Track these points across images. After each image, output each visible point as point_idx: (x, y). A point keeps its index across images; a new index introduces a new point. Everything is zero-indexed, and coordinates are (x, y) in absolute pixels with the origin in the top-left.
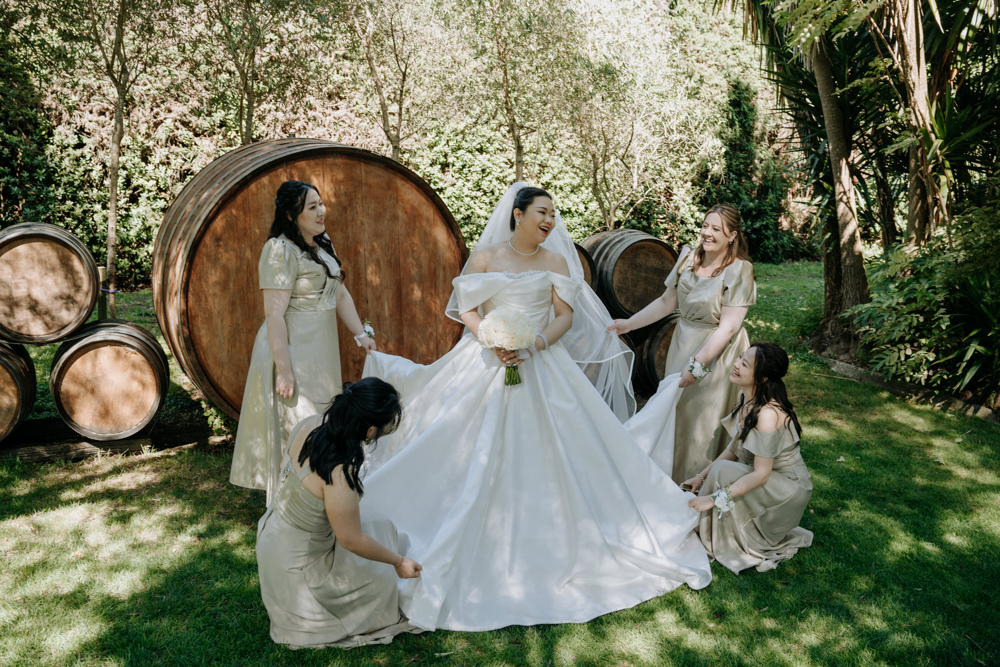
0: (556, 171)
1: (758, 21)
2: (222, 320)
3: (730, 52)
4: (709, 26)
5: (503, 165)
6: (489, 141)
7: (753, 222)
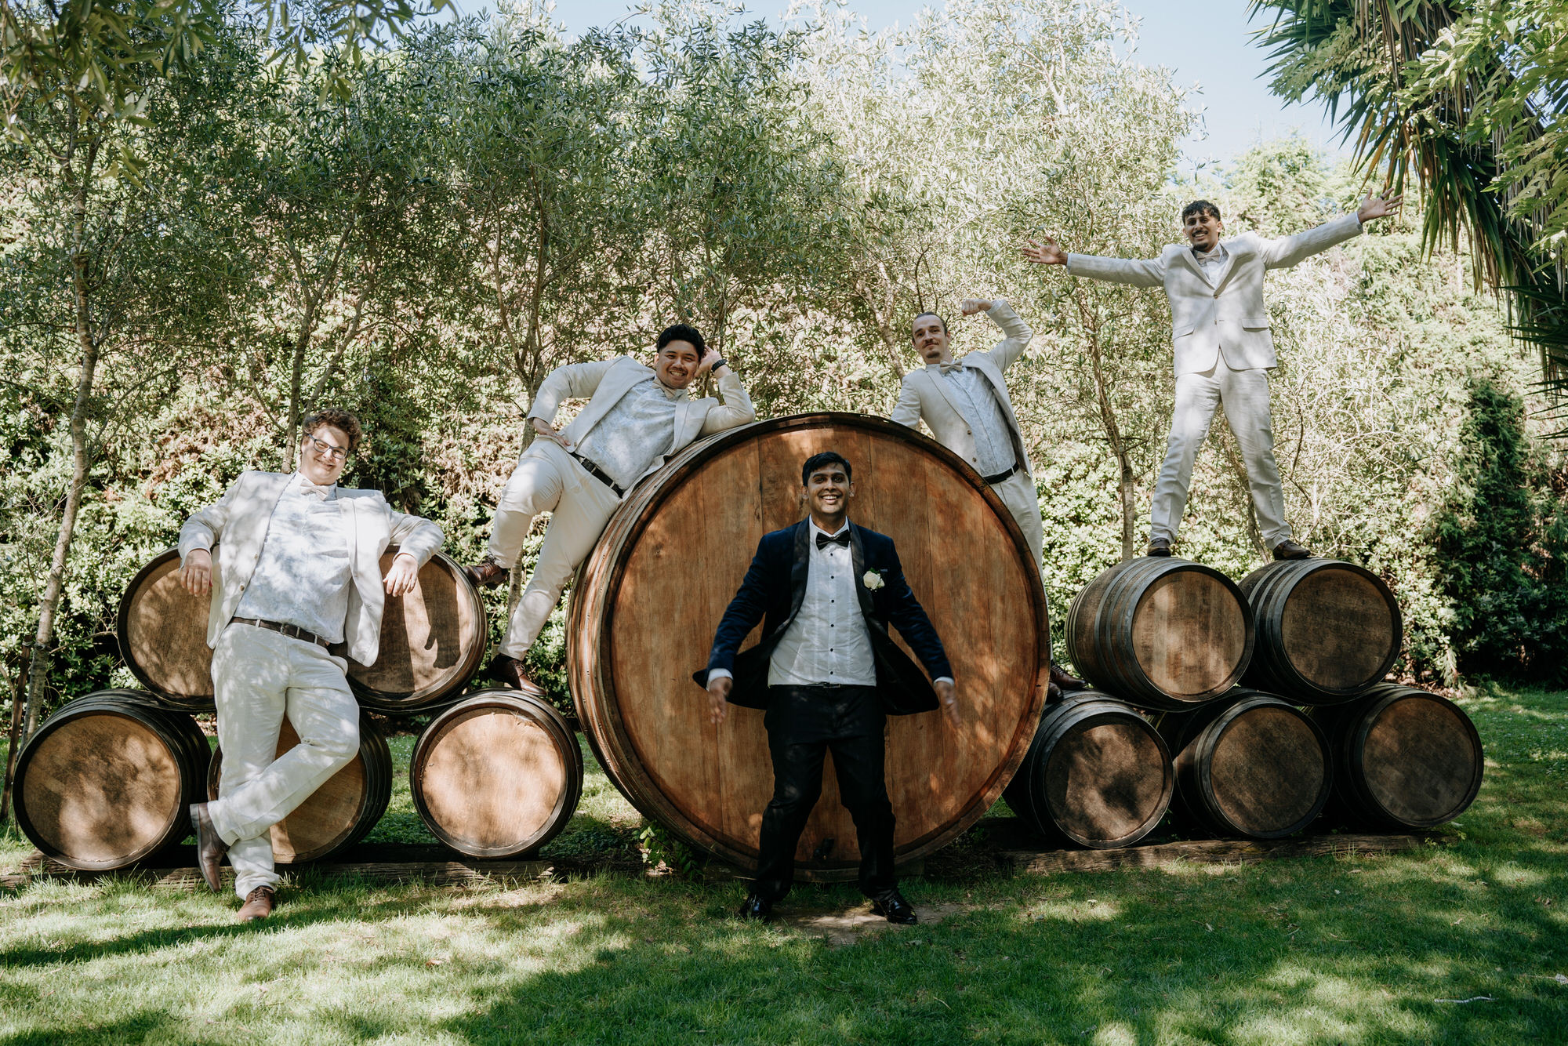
0: (1199, 548)
1: (1497, 258)
2: (662, 670)
3: (1469, 348)
4: (1429, 310)
5: (1114, 541)
6: (1089, 505)
7: (1542, 623)
